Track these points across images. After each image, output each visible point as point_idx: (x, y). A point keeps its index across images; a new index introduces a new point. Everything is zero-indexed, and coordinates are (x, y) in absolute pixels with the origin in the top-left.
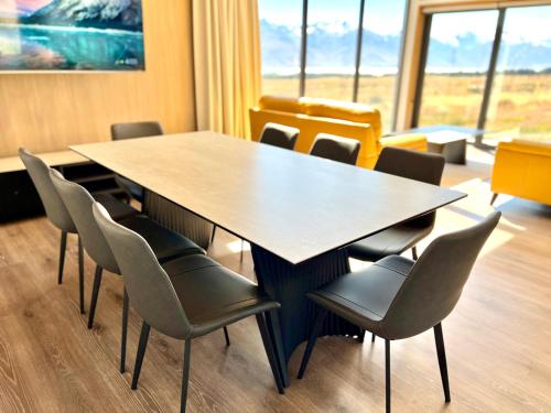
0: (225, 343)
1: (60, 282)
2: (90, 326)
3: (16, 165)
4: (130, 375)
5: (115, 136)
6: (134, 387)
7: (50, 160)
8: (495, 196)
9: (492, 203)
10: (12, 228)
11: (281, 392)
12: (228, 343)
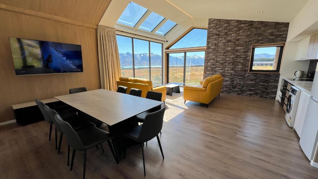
0: (103, 152)
1: (50, 140)
2: (59, 153)
3: (34, 104)
4: (70, 166)
5: (70, 93)
6: (71, 170)
7: (45, 102)
8: (185, 101)
9: (185, 103)
10: (34, 124)
11: (118, 163)
12: (104, 152)
